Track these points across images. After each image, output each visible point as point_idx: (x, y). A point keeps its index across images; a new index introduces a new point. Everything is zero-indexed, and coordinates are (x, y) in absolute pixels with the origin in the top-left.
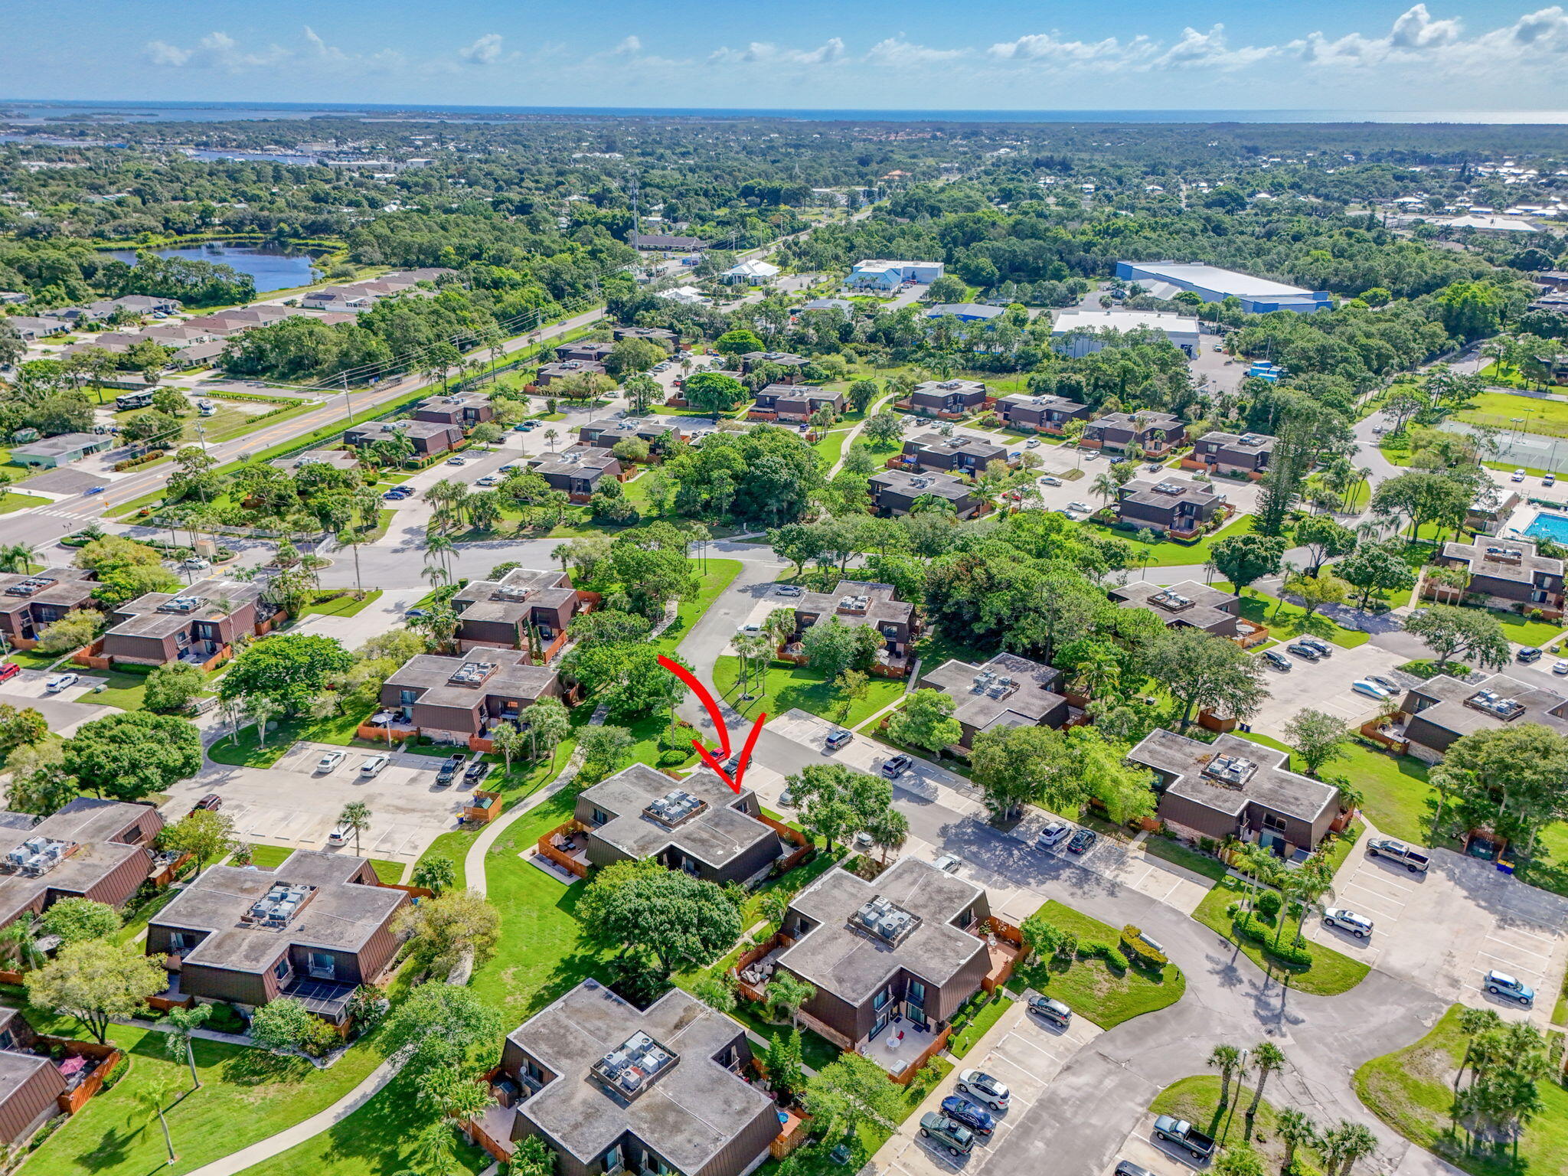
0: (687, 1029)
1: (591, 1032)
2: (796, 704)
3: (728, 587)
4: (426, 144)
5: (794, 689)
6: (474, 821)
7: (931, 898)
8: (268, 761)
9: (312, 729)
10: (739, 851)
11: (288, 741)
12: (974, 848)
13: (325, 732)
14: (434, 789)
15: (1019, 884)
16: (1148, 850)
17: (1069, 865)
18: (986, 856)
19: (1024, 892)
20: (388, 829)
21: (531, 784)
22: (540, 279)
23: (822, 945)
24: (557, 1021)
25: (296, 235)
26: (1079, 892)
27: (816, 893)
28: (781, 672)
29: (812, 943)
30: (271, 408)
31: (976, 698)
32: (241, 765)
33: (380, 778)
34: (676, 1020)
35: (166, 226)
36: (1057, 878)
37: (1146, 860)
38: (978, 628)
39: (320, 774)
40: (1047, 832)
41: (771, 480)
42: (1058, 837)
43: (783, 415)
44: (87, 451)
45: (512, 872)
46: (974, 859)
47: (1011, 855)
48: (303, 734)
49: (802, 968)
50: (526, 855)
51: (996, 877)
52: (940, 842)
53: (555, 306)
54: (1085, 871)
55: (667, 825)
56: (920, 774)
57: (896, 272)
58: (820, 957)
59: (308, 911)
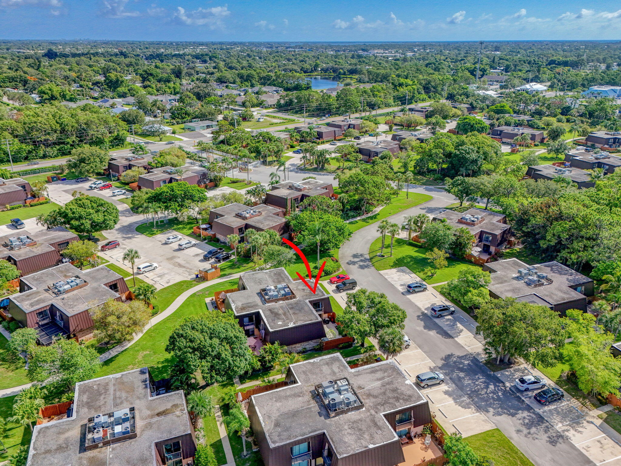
0: (163, 417)
1: (115, 398)
2: (407, 265)
3: (416, 206)
4: (418, 50)
5: (411, 257)
6: (201, 278)
7: (384, 393)
8: (152, 234)
9: (181, 226)
10: (291, 325)
11: (166, 229)
12: (462, 375)
13: (184, 228)
14: (201, 261)
15: (479, 408)
16: (606, 421)
17: (529, 408)
18: (467, 382)
19: (481, 416)
20: (166, 272)
21: (242, 268)
22: (421, 84)
23: (286, 397)
24: (107, 384)
25: (344, 74)
26: (525, 431)
27: (313, 363)
28: (411, 248)
29: (283, 394)
30: (282, 121)
31: (515, 282)
32: (142, 233)
33: (186, 251)
34: (161, 409)
35: (301, 70)
36: (513, 415)
37: (600, 427)
38: (543, 244)
39: (166, 244)
40: (522, 381)
41: (463, 158)
42: (531, 387)
43: (504, 140)
44: (208, 127)
45: (194, 306)
46: (457, 382)
47: (487, 387)
48: (175, 227)
49: (262, 407)
50: (208, 300)
51: (465, 399)
52: (440, 363)
53: (424, 96)
54: (541, 419)
55: (265, 301)
56: (456, 320)
57: (614, 91)
58: (278, 404)
59: (75, 292)
